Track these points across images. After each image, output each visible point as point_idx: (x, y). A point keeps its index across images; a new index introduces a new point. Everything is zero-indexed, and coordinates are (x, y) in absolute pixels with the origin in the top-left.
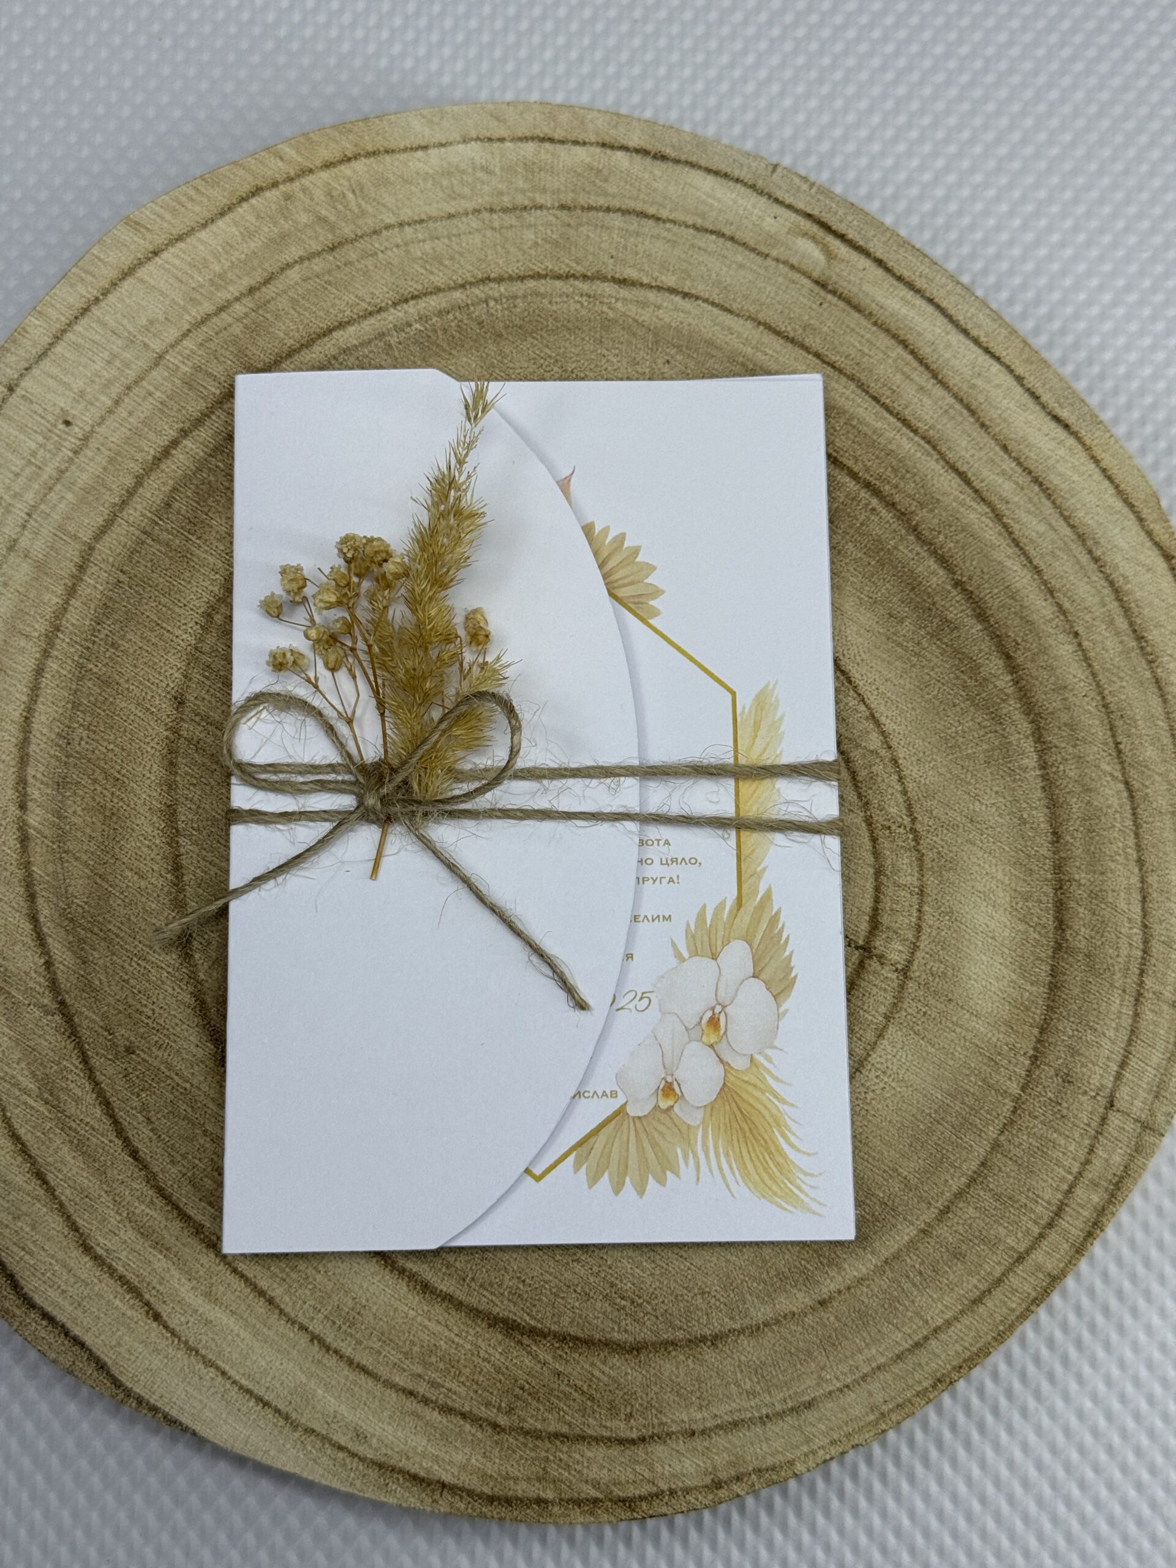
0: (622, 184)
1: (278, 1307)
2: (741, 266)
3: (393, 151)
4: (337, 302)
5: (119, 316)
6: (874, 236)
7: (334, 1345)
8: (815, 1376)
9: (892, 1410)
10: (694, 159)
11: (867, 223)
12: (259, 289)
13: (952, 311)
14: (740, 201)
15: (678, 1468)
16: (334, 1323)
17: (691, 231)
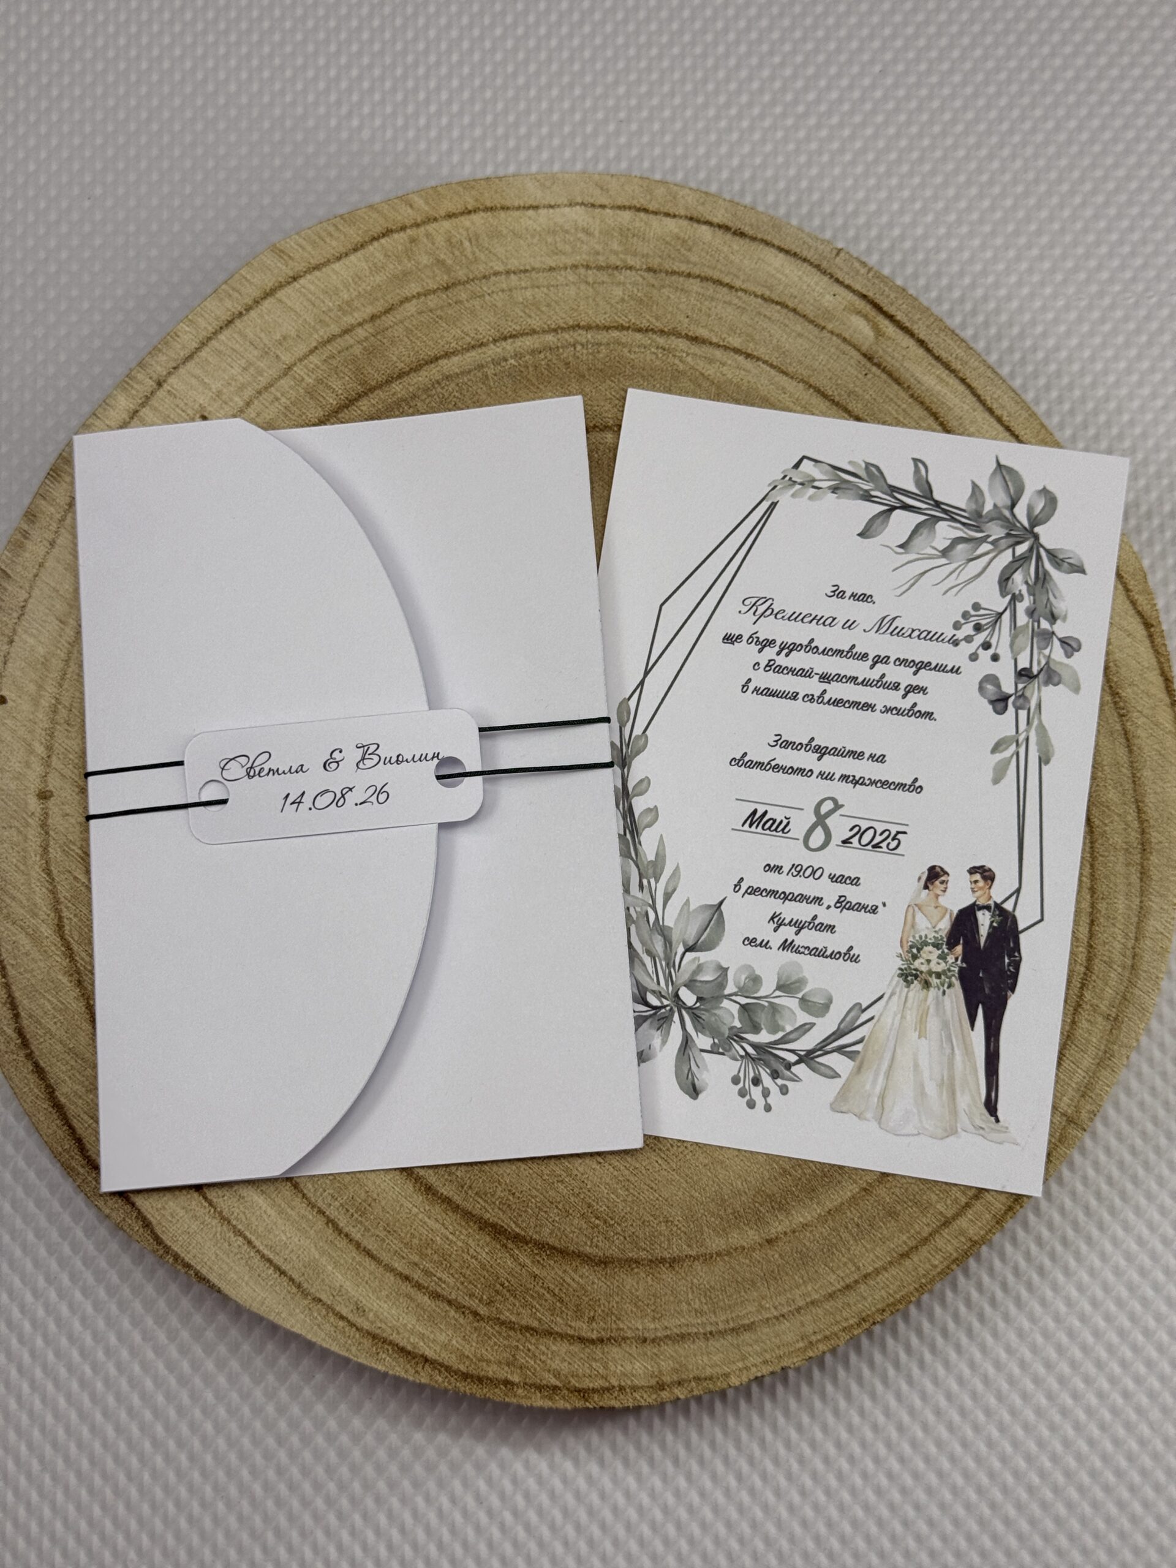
0: (703, 254)
1: (302, 1191)
2: (800, 335)
3: (508, 208)
4: (445, 334)
5: (258, 330)
6: (920, 319)
7: (346, 1230)
8: (756, 1304)
9: (819, 1341)
10: (769, 238)
11: (914, 307)
12: (379, 317)
13: (980, 392)
14: (805, 278)
15: (629, 1367)
16: (348, 1211)
17: (759, 300)
